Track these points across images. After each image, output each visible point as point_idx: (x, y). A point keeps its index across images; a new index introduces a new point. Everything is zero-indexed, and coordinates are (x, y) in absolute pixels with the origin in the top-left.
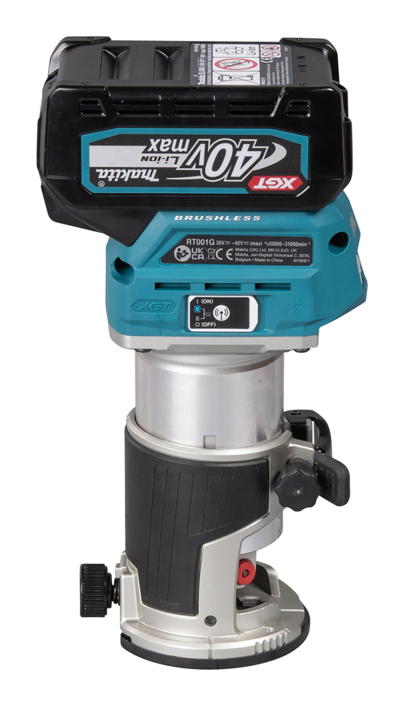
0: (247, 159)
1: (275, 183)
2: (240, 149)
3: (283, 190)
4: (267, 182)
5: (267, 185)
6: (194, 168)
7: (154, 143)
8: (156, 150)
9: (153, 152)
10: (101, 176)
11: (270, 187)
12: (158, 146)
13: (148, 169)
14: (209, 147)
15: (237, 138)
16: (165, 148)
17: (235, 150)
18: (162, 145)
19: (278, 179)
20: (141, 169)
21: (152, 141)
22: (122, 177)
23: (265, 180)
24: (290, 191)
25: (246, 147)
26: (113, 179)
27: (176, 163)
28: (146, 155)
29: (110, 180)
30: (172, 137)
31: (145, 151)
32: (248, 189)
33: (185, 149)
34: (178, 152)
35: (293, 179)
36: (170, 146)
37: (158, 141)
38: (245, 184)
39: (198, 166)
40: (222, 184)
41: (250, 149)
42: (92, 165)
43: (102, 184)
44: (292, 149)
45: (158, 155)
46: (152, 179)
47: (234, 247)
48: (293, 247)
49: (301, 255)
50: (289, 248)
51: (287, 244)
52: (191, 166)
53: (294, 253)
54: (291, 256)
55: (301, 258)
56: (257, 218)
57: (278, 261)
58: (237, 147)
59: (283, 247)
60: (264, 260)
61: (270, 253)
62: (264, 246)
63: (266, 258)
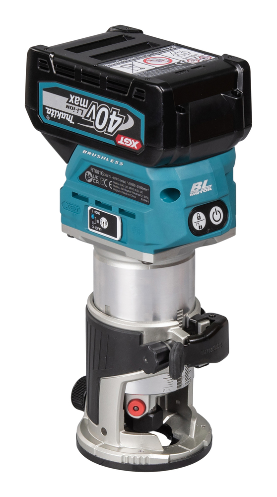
0: (115, 122)
1: (128, 142)
2: (112, 114)
3: (131, 148)
4: (125, 140)
5: (125, 143)
6: (90, 120)
7: (72, 97)
8: (73, 102)
9: (71, 103)
10: (48, 112)
11: (126, 144)
12: (74, 99)
13: (69, 114)
14: (97, 108)
15: (111, 106)
16: (77, 102)
17: (110, 114)
18: (76, 101)
19: (130, 140)
20: (66, 113)
21: (71, 95)
22: (57, 116)
23: (124, 139)
24: (135, 150)
25: (115, 113)
26: (53, 116)
27: (82, 114)
28: (69, 105)
29: (52, 116)
30: (81, 96)
31: (68, 102)
32: (116, 142)
33: (86, 106)
34: (82, 107)
35: (137, 142)
36: (79, 102)
37: (74, 96)
38: (113, 138)
39: (92, 120)
40: (102, 135)
41: (117, 115)
42: (44, 104)
43: (48, 118)
44: (137, 121)
45: (74, 106)
46: (71, 122)
47: (113, 180)
48: (142, 190)
49: (145, 197)
50: (140, 190)
51: (138, 186)
52: (89, 118)
53: (141, 194)
54: (140, 195)
55: (144, 198)
56: (121, 164)
57: (133, 196)
58: (111, 112)
59: (136, 188)
60: (127, 194)
61: (130, 190)
62: (127, 184)
63: (128, 193)
